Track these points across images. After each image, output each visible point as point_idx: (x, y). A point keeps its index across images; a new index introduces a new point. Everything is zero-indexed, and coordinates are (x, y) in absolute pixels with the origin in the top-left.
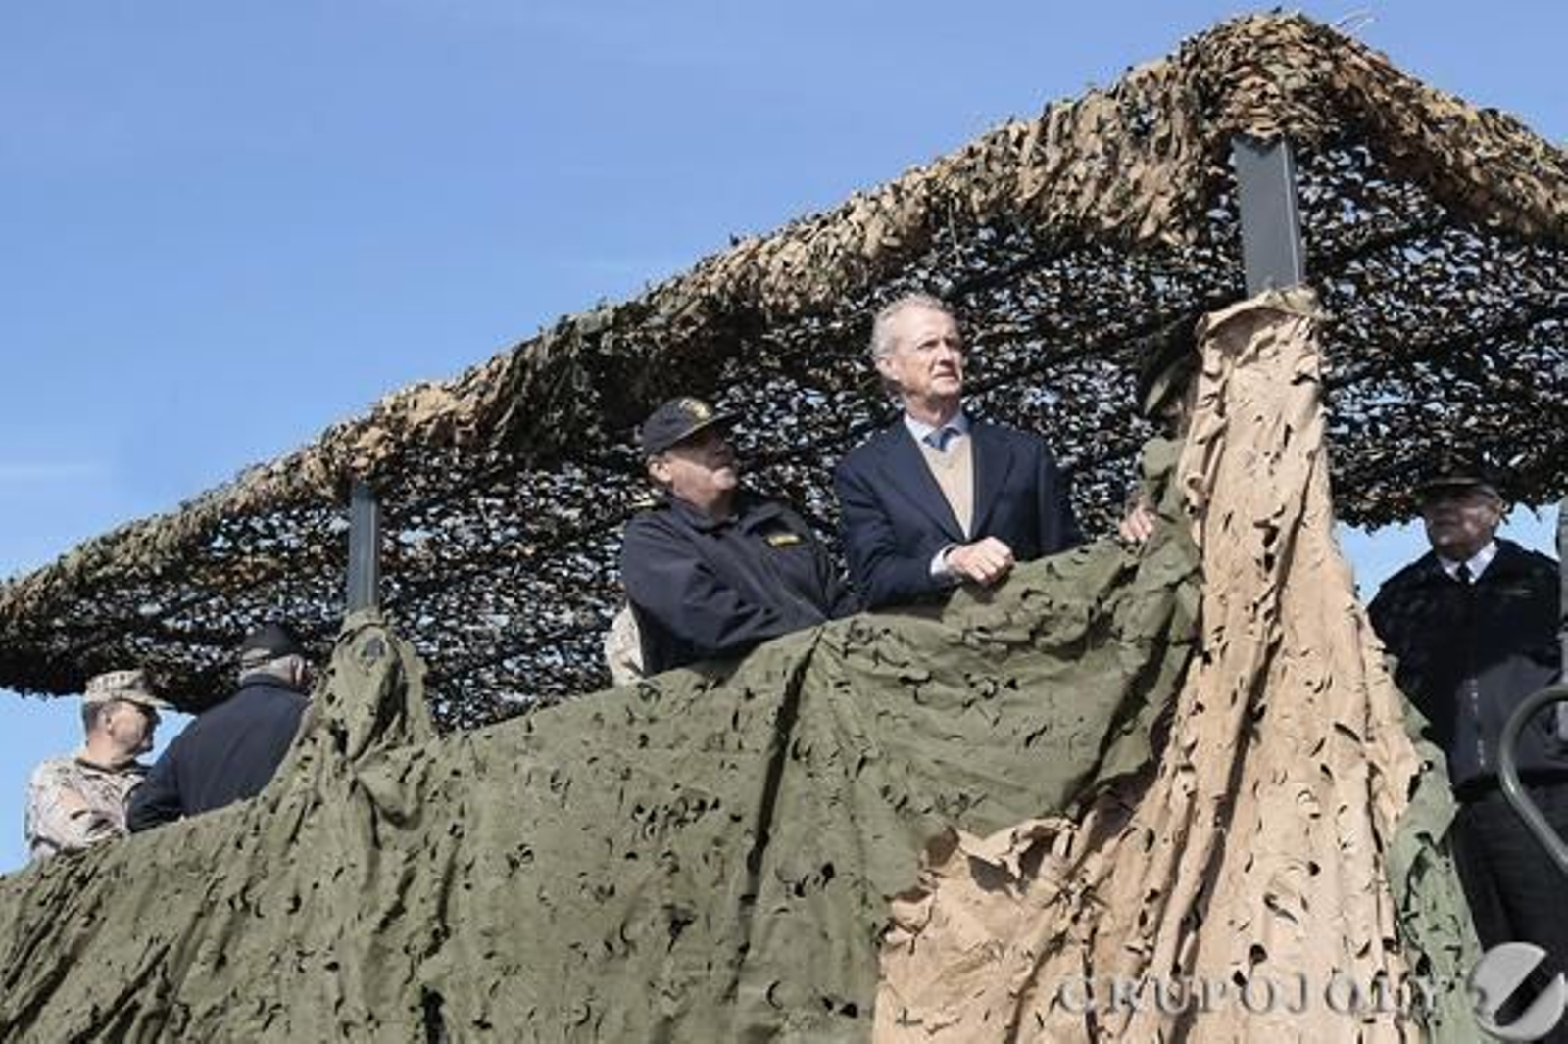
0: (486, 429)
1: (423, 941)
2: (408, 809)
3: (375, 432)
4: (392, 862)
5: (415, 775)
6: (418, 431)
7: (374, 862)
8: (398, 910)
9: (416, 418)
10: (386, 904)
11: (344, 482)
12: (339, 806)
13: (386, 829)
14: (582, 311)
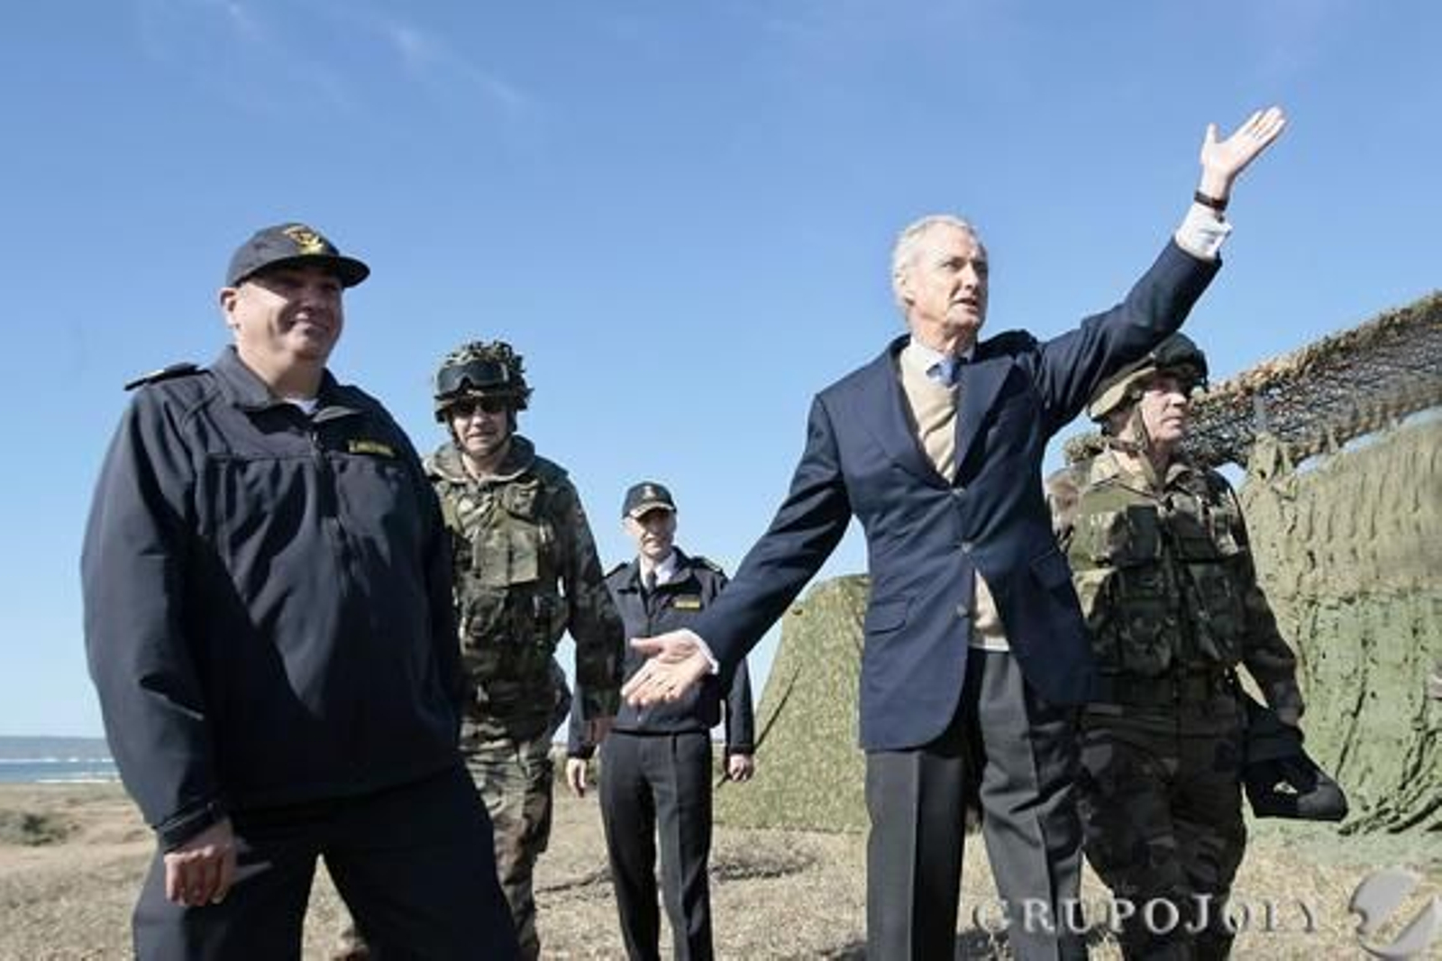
0: (1302, 372)
1: (1304, 537)
2: (1293, 494)
3: (1259, 375)
4: (1289, 512)
5: (1293, 484)
6: (1277, 374)
7: (1282, 514)
8: (1293, 527)
9: (1276, 370)
10: (1289, 526)
11: (1249, 391)
12: (1266, 495)
13: (1284, 502)
14: (1332, 335)
